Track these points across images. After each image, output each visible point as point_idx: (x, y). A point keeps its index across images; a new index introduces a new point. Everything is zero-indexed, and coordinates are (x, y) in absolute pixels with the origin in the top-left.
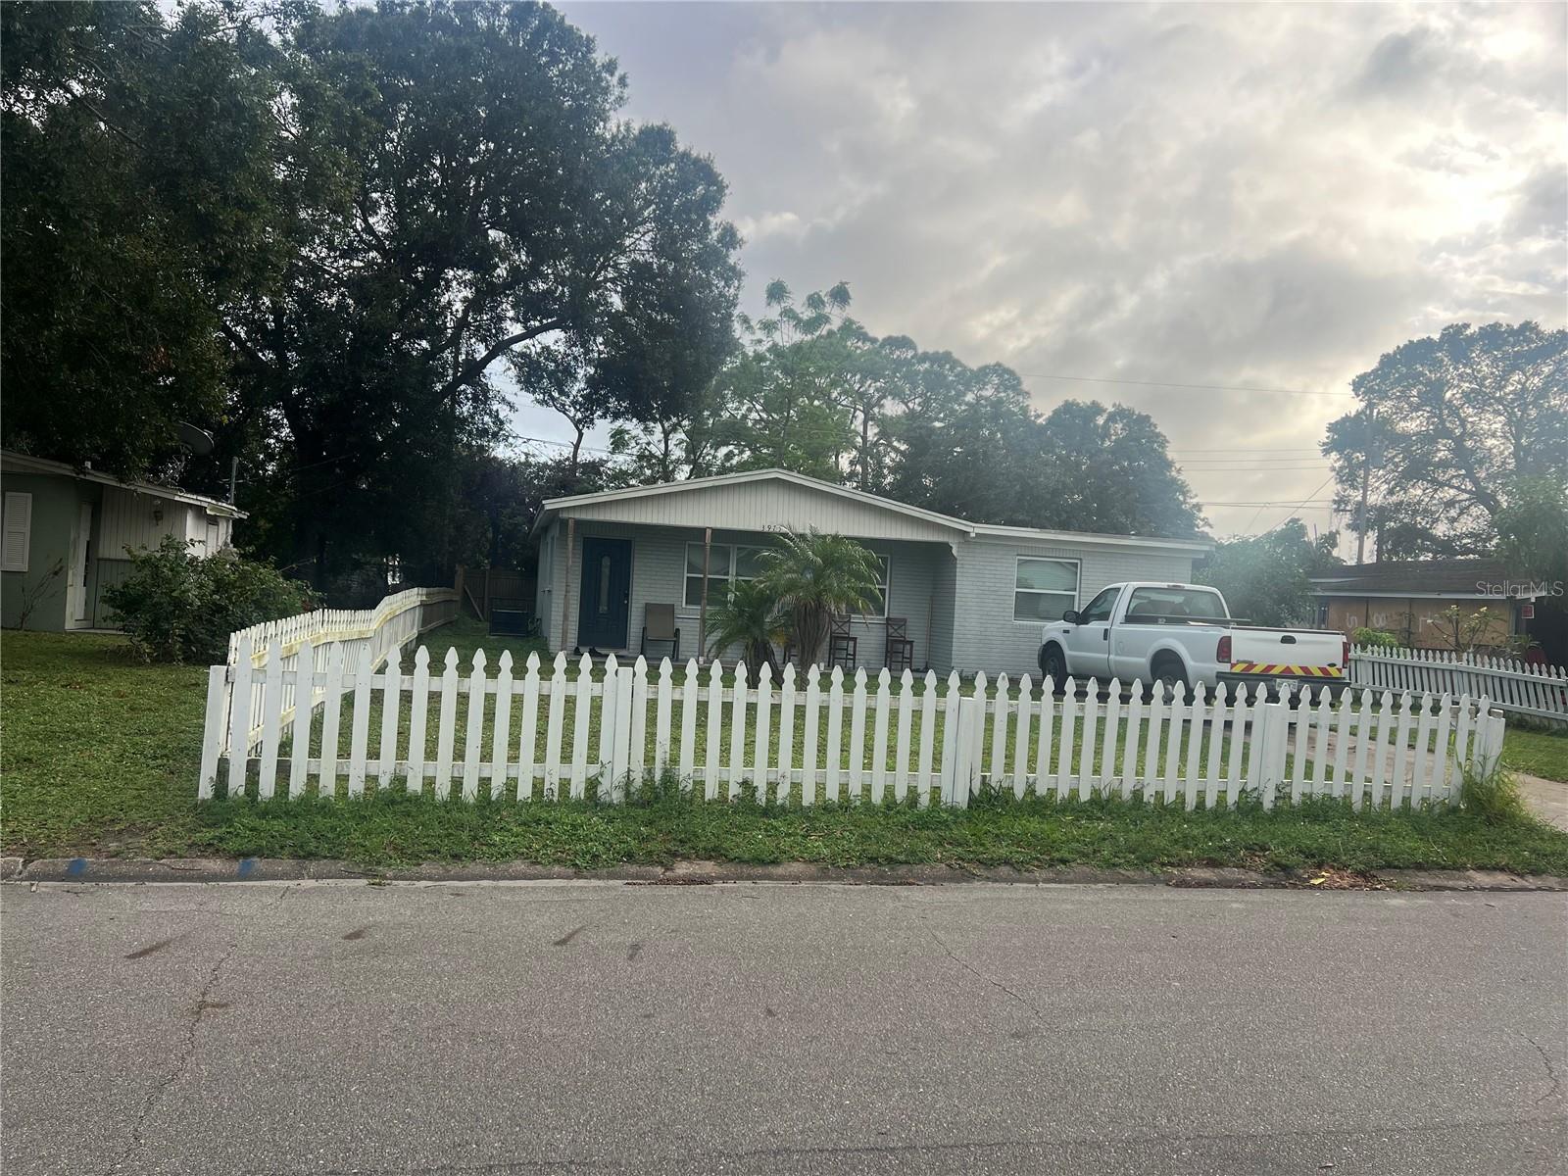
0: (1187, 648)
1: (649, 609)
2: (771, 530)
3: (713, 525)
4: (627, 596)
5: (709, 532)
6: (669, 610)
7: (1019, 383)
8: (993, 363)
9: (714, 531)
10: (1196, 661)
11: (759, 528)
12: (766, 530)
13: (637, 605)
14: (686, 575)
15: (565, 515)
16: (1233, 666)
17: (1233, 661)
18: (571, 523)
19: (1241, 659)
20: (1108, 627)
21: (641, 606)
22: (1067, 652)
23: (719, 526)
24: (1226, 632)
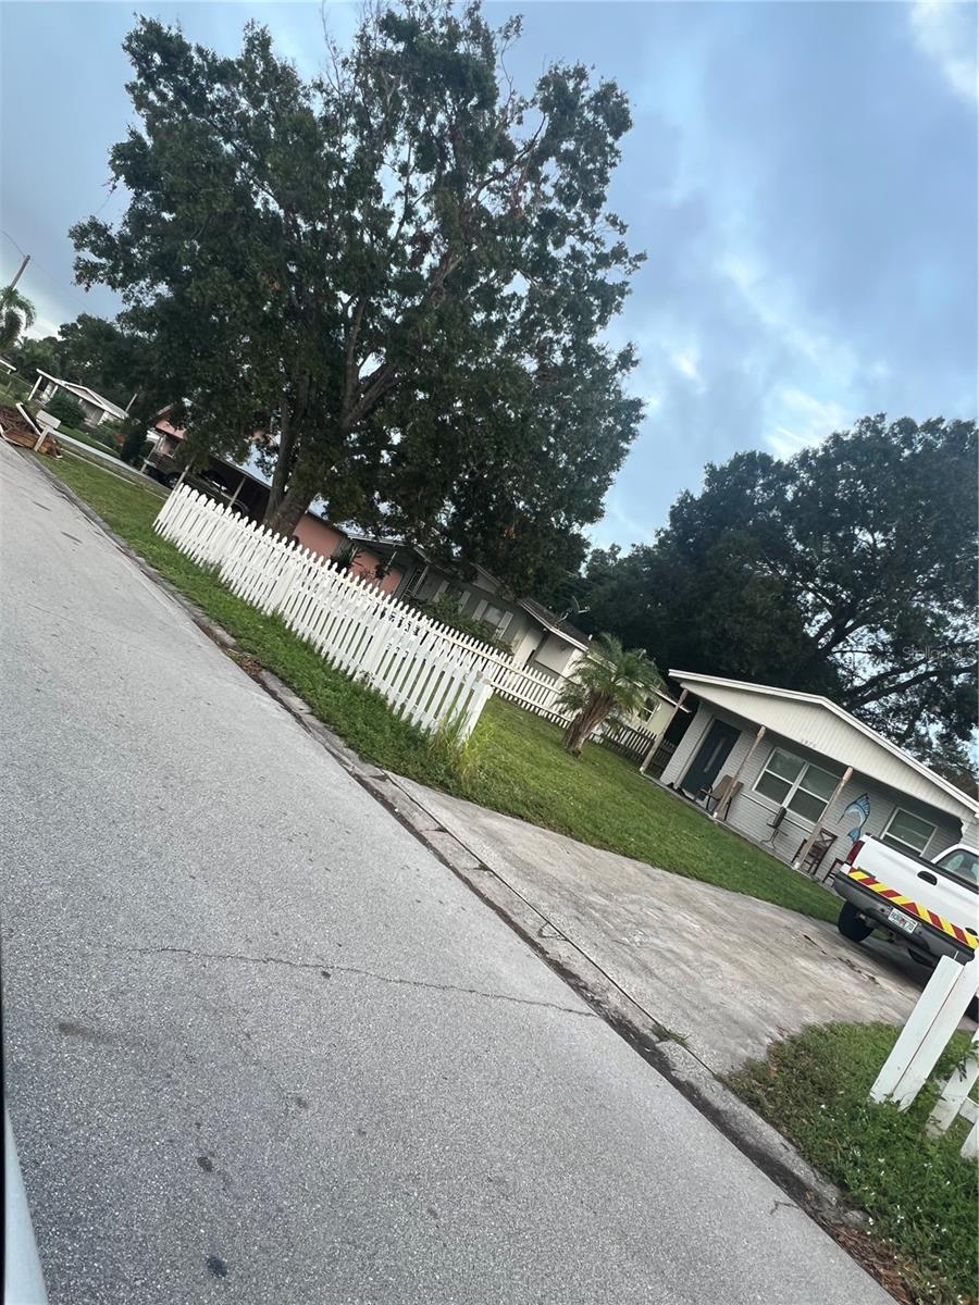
2: (807, 745)
3: (767, 725)
5: (762, 732)
9: (768, 731)
11: (798, 740)
14: (765, 769)
16: (852, 870)
17: (855, 865)
18: (684, 692)
19: (864, 869)
23: (769, 727)
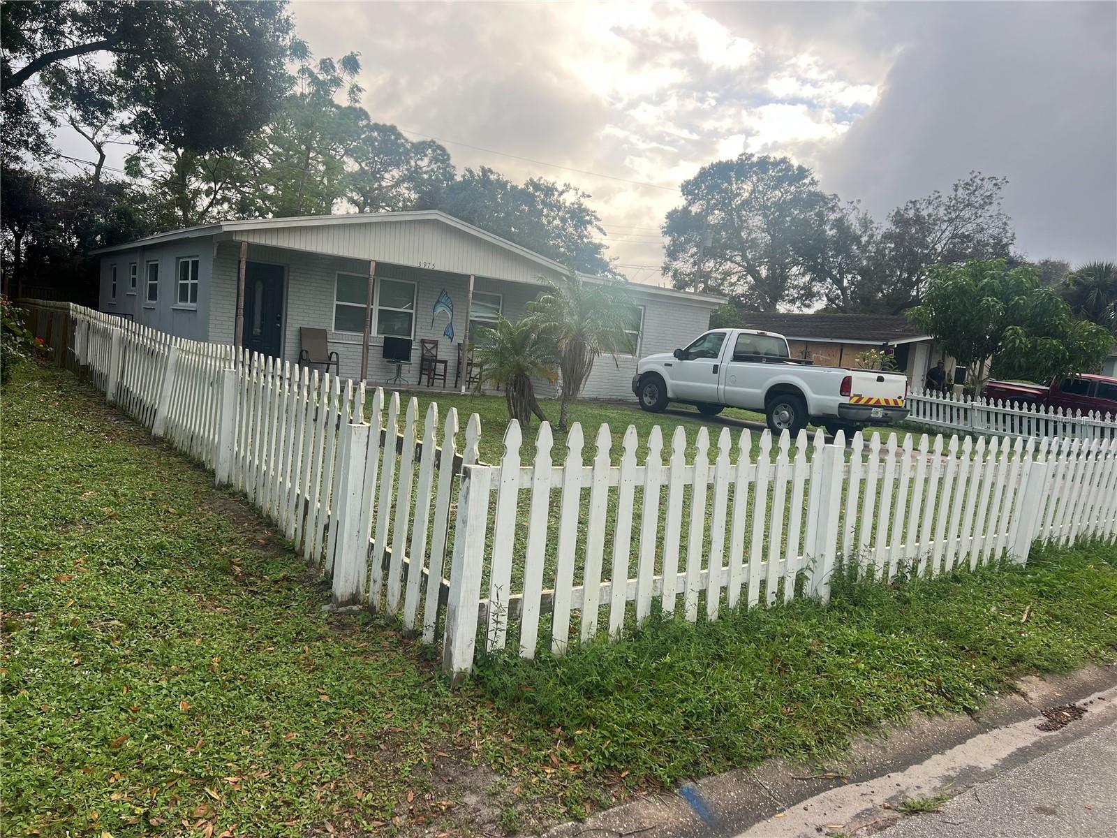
0: (807, 383)
1: (302, 332)
2: (426, 267)
3: (376, 259)
4: (279, 320)
5: (373, 265)
6: (322, 334)
7: (448, 159)
8: (429, 140)
9: (378, 264)
10: (815, 393)
11: (416, 265)
12: (422, 266)
13: (291, 329)
14: (335, 303)
15: (238, 238)
16: (851, 398)
17: (852, 395)
18: (244, 247)
19: (857, 394)
20: (719, 364)
21: (294, 329)
22: (669, 382)
23: (382, 260)
24: (849, 373)
